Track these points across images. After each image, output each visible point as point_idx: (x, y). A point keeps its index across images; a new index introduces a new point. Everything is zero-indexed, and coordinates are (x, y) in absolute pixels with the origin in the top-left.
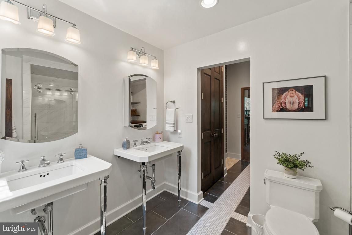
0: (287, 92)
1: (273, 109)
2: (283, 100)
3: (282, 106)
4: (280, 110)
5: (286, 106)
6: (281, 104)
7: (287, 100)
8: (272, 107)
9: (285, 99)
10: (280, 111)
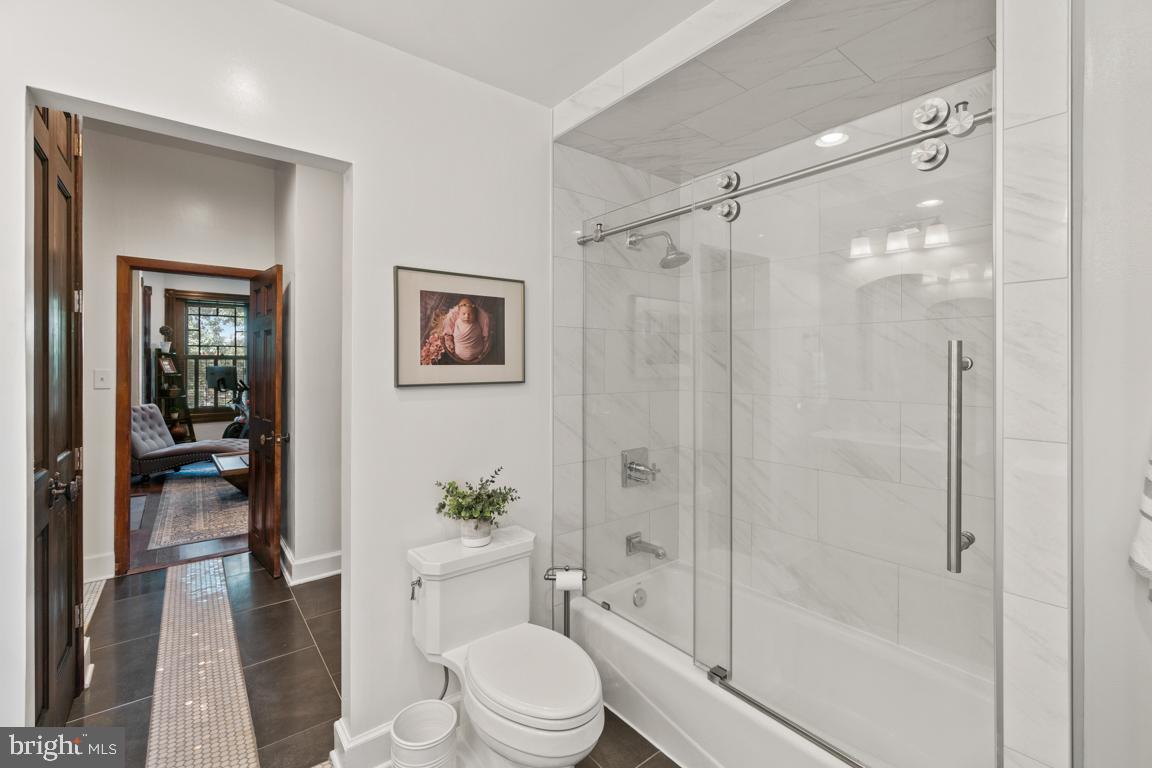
0: (456, 308)
1: (424, 354)
2: (447, 330)
3: (445, 348)
4: (439, 358)
5: (454, 349)
6: (443, 342)
7: (456, 330)
8: (422, 349)
9: (453, 325)
10: (440, 362)
